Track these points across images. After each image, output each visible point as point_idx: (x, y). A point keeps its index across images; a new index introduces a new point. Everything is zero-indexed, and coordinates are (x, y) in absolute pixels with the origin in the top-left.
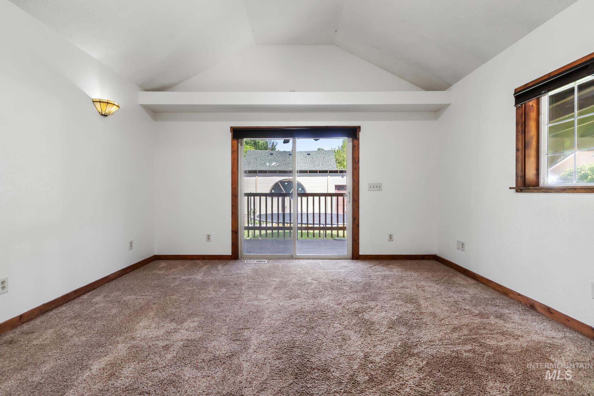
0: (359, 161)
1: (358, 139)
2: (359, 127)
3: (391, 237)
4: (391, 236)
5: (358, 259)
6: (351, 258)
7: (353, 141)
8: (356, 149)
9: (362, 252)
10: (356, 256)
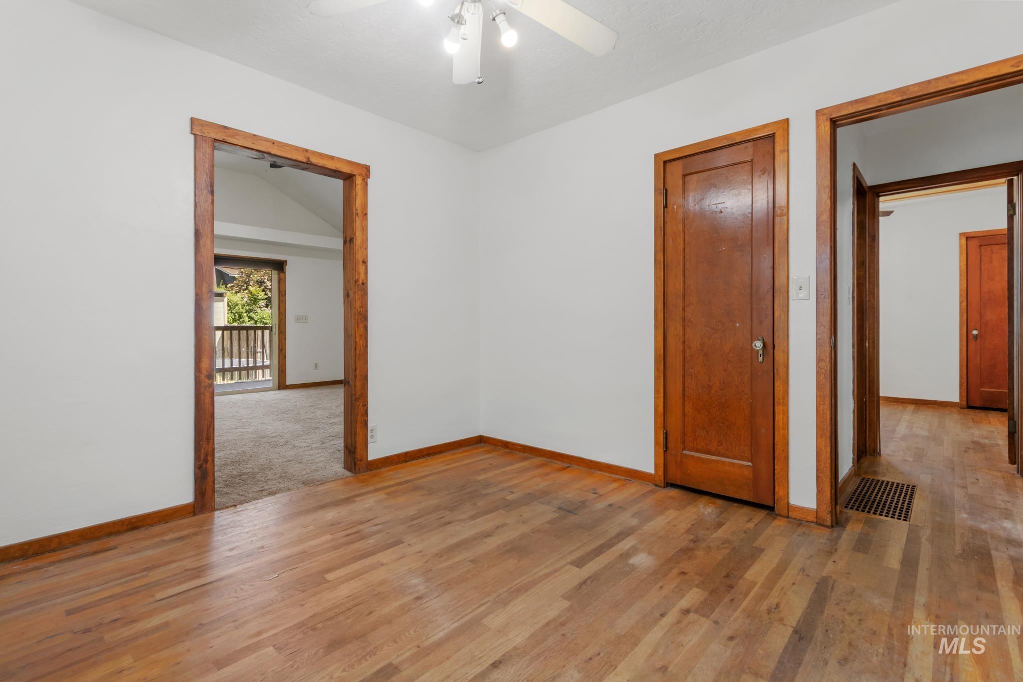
0: (285, 294)
1: (285, 273)
2: (286, 261)
3: (316, 366)
4: (316, 364)
5: (286, 389)
6: (277, 388)
7: (279, 274)
8: (282, 282)
9: (289, 382)
10: (282, 385)
